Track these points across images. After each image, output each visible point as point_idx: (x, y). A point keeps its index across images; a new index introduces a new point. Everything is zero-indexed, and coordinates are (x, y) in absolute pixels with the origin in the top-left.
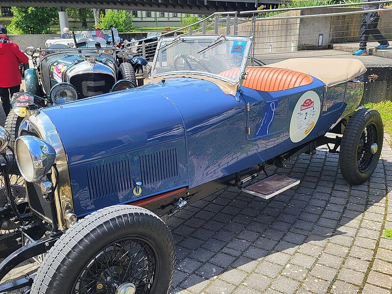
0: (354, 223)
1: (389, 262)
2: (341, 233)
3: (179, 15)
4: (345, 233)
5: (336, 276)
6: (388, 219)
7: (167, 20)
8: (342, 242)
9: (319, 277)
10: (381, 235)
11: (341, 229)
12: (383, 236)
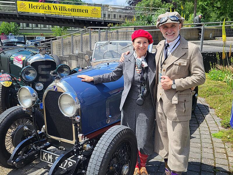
0: (197, 132)
1: (220, 148)
2: (193, 138)
3: (47, 26)
4: (195, 137)
5: (201, 156)
6: (211, 129)
7: (40, 29)
8: (196, 141)
9: (194, 157)
10: (211, 136)
11: (192, 135)
12: (212, 137)
